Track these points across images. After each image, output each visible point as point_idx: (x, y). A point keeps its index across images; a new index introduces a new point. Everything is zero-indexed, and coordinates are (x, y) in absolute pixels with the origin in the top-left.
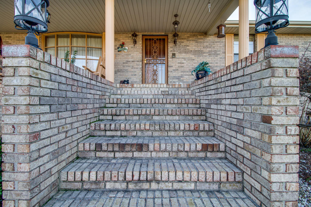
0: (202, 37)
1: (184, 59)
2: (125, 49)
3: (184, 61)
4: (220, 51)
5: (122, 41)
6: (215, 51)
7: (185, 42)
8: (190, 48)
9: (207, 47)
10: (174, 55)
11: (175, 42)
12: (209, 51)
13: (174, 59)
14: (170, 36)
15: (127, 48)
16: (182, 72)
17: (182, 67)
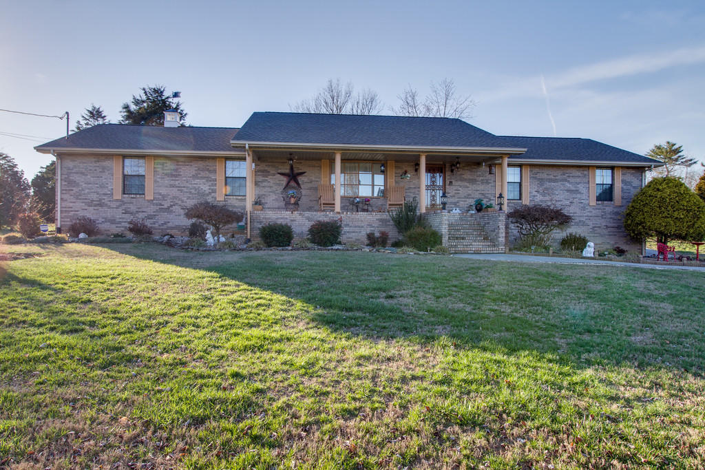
0: (475, 167)
1: (461, 187)
2: (408, 177)
3: (460, 189)
4: (490, 180)
5: (405, 169)
6: (487, 180)
7: (461, 171)
8: (465, 177)
9: (480, 176)
10: (451, 182)
11: (452, 171)
12: (482, 180)
13: (452, 187)
14: (447, 165)
15: (409, 176)
16: (458, 198)
17: (458, 193)
